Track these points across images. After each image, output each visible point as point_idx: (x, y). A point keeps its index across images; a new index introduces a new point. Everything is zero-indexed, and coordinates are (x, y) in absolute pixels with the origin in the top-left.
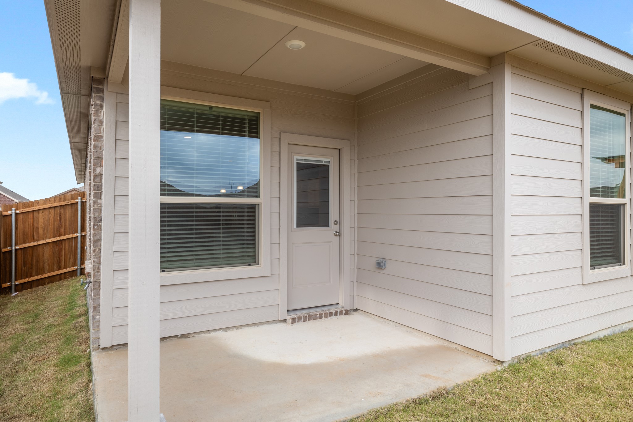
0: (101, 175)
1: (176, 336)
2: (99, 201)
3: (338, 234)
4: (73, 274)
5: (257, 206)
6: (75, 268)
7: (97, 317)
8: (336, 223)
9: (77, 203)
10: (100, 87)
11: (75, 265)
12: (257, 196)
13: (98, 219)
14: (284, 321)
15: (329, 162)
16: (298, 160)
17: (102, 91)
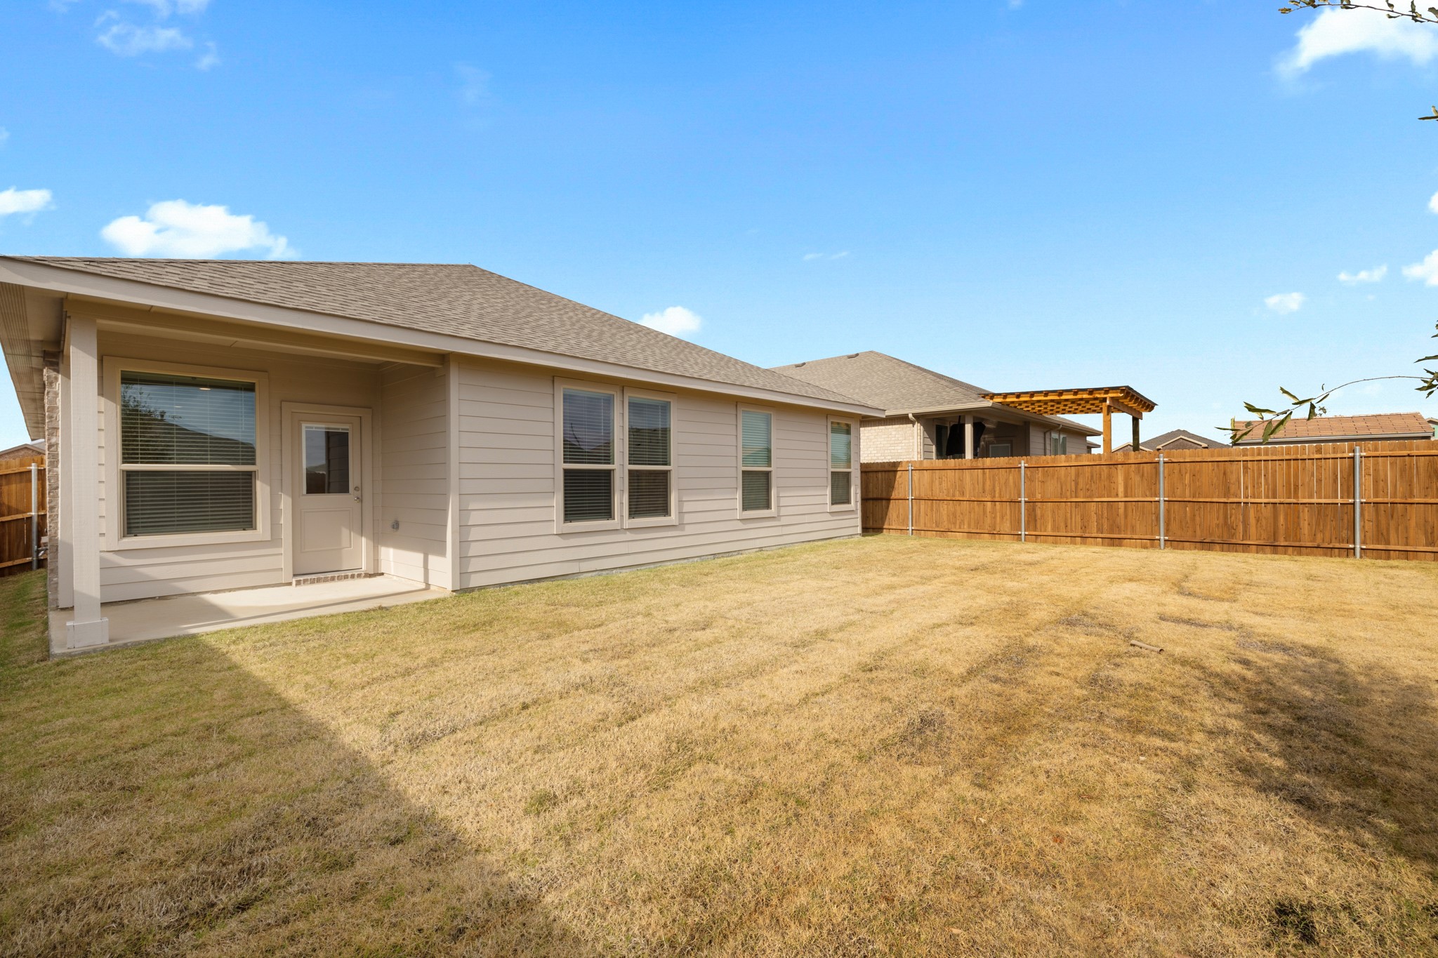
0: (57, 444)
1: (153, 598)
2: (55, 469)
3: (360, 499)
4: (27, 567)
5: (253, 474)
6: (29, 559)
7: (55, 579)
8: (356, 489)
9: (30, 472)
10: (54, 360)
11: (27, 554)
12: (254, 464)
13: (55, 486)
14: (290, 584)
15: (348, 429)
16: (306, 427)
17: (57, 364)
